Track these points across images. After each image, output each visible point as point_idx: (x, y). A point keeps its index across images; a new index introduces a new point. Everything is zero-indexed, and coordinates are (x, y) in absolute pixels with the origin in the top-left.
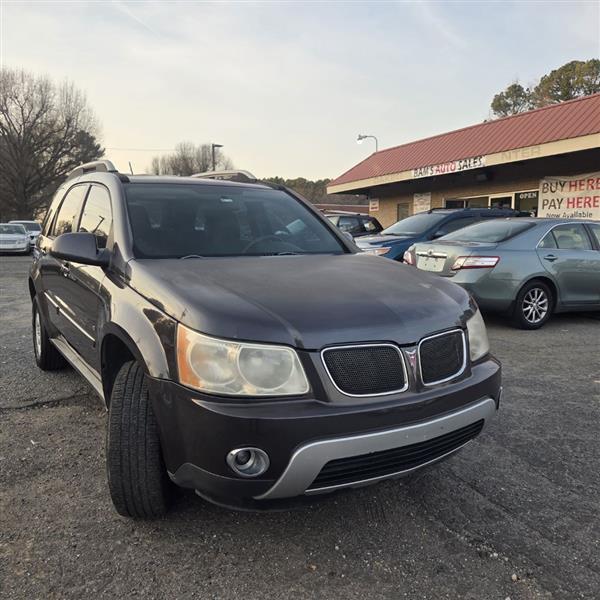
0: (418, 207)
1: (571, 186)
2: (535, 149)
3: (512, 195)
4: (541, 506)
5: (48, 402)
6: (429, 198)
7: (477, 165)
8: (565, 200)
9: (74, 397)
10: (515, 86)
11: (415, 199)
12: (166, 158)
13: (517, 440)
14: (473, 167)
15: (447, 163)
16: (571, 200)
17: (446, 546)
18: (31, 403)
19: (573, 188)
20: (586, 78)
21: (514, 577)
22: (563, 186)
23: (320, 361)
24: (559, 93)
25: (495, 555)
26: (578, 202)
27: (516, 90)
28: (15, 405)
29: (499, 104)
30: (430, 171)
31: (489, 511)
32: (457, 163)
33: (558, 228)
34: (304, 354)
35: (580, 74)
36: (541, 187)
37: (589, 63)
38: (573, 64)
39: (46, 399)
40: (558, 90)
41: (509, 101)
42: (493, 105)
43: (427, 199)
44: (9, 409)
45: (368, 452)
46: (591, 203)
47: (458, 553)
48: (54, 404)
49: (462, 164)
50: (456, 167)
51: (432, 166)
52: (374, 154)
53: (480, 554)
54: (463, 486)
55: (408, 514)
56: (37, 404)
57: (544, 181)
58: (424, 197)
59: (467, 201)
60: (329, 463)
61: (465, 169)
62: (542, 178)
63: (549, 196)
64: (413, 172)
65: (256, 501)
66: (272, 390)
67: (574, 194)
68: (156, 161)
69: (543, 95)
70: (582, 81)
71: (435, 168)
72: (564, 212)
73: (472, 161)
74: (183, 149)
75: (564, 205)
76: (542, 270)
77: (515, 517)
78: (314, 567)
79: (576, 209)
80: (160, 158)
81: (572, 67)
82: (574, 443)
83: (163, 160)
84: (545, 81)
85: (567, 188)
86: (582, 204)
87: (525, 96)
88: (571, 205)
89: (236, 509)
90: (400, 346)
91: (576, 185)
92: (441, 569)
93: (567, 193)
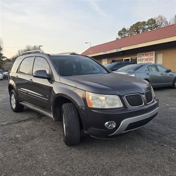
0: (104, 62)
1: (145, 55)
2: (136, 45)
3: (130, 58)
4: (170, 134)
5: (23, 121)
6: (107, 59)
7: (121, 50)
8: (144, 59)
9: (29, 119)
10: (124, 29)
11: (103, 60)
12: (23, 50)
13: (156, 119)
14: (119, 51)
15: (112, 50)
16: (146, 59)
17: (153, 144)
18: (17, 121)
19: (146, 56)
20: (142, 26)
21: (173, 149)
22: (143, 55)
23: (125, 99)
24: (135, 30)
25: (165, 145)
26: (148, 60)
27: (124, 30)
28: (13, 122)
29: (120, 34)
30: (107, 52)
31: (159, 136)
32: (115, 50)
33: (149, 66)
34: (121, 97)
35: (141, 25)
36: (137, 56)
37: (143, 22)
38: (139, 23)
39: (22, 120)
40: (135, 29)
41: (122, 33)
42: (118, 34)
43: (106, 60)
44: (12, 123)
45: (137, 121)
46: (151, 60)
47: (156, 146)
48: (25, 121)
49: (116, 50)
50: (115, 51)
51: (108, 51)
52: (90, 48)
53: (162, 145)
54: (149, 131)
55: (139, 138)
56: (20, 121)
57: (138, 54)
58: (105, 59)
59: (117, 60)
60: (130, 124)
61: (117, 51)
62: (138, 53)
63: (140, 58)
64: (102, 52)
65: (109, 136)
66: (113, 107)
67: (146, 57)
68: (19, 51)
69: (131, 31)
70: (141, 27)
71: (109, 51)
72: (144, 62)
73: (119, 49)
74: (28, 47)
75: (144, 60)
76: (146, 77)
77: (166, 136)
78: (124, 152)
79: (147, 62)
80: (21, 50)
81: (138, 23)
82: (170, 119)
83: (22, 51)
84: (132, 27)
85: (144, 56)
86: (149, 60)
87: (127, 31)
88: (146, 60)
89: (104, 139)
90: (141, 94)
91: (147, 55)
92: (154, 150)
93: (145, 57)
